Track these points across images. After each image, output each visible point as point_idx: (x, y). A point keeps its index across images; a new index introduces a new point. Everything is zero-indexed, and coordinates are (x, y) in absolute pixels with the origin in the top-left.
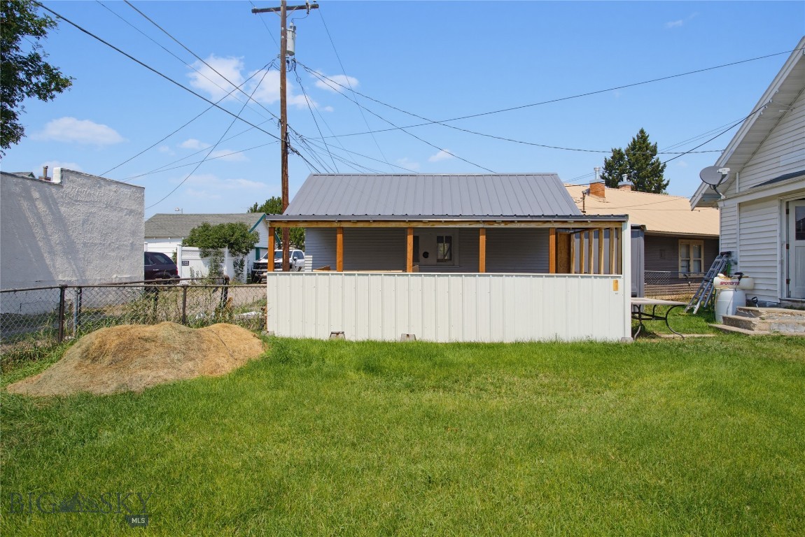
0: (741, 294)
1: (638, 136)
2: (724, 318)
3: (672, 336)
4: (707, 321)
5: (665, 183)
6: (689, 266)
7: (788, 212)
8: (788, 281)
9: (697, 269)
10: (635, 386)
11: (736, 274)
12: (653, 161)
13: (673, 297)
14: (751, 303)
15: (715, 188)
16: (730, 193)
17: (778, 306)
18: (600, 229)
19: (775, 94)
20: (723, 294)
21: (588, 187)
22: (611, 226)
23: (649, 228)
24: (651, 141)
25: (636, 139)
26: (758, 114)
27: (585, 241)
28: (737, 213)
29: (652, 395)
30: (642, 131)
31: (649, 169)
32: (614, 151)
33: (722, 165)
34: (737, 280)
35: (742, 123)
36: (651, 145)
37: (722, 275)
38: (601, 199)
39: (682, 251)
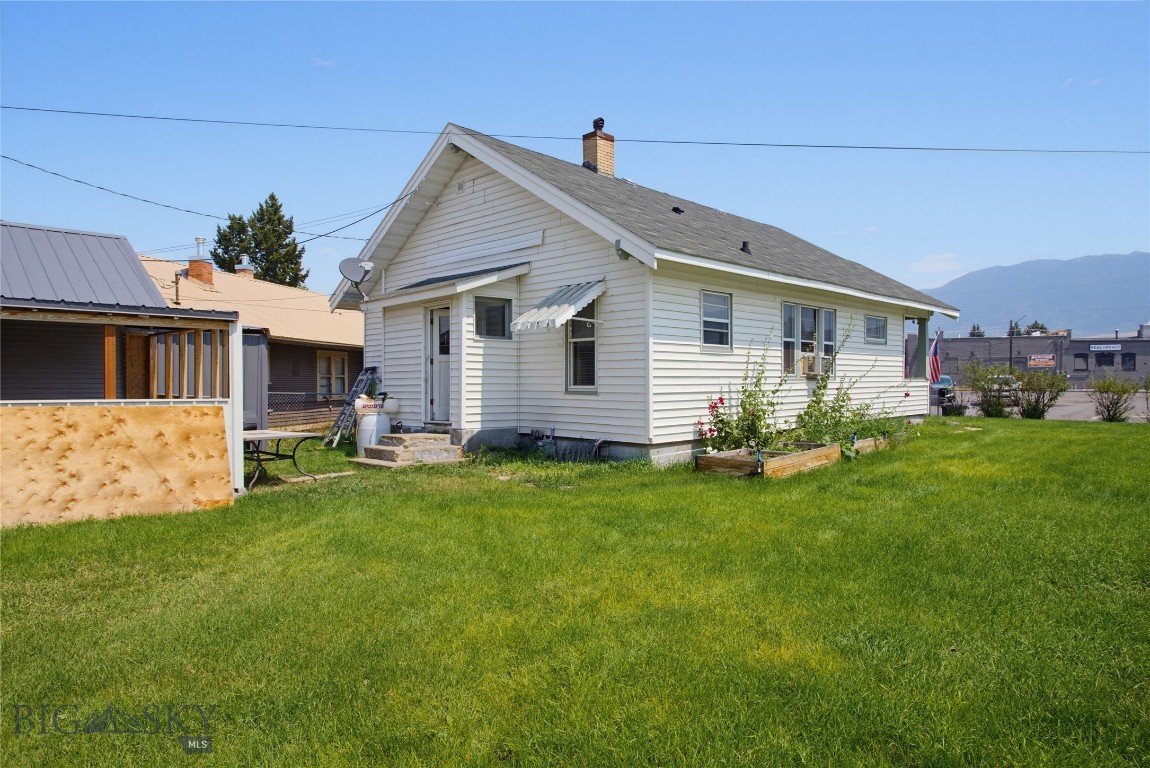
0: (385, 419)
1: (266, 202)
2: (366, 449)
3: (301, 479)
4: (349, 455)
5: (303, 273)
6: (329, 385)
7: (432, 323)
8: (432, 402)
9: (339, 390)
10: (243, 556)
11: (380, 394)
12: (287, 241)
13: (309, 427)
14: (395, 429)
15: (357, 286)
16: (376, 294)
17: (423, 430)
18: (197, 331)
19: (422, 182)
20: (365, 419)
21: (187, 265)
22: (213, 328)
23: (275, 332)
24: (286, 213)
25: (264, 207)
26: (404, 202)
27: (174, 348)
28: (381, 320)
29: (265, 565)
30: (272, 197)
31: (283, 251)
32: (232, 218)
33: (366, 258)
34: (380, 402)
35: (388, 209)
36: (285, 219)
37: (364, 396)
38: (207, 287)
39: (321, 366)
